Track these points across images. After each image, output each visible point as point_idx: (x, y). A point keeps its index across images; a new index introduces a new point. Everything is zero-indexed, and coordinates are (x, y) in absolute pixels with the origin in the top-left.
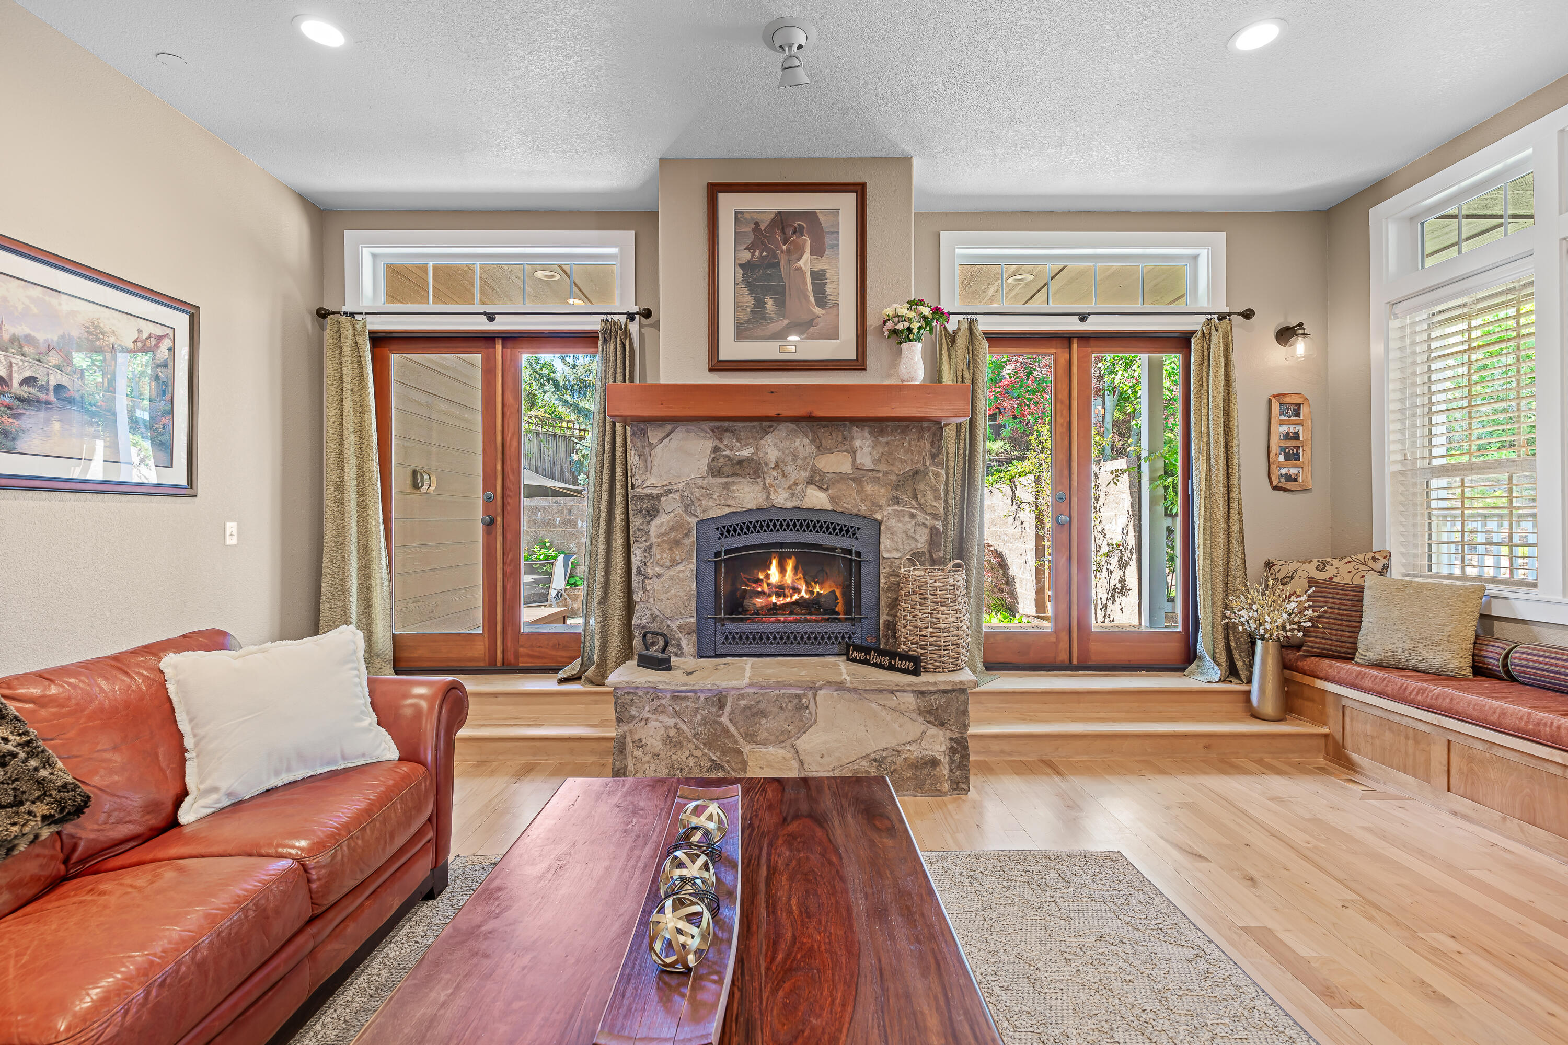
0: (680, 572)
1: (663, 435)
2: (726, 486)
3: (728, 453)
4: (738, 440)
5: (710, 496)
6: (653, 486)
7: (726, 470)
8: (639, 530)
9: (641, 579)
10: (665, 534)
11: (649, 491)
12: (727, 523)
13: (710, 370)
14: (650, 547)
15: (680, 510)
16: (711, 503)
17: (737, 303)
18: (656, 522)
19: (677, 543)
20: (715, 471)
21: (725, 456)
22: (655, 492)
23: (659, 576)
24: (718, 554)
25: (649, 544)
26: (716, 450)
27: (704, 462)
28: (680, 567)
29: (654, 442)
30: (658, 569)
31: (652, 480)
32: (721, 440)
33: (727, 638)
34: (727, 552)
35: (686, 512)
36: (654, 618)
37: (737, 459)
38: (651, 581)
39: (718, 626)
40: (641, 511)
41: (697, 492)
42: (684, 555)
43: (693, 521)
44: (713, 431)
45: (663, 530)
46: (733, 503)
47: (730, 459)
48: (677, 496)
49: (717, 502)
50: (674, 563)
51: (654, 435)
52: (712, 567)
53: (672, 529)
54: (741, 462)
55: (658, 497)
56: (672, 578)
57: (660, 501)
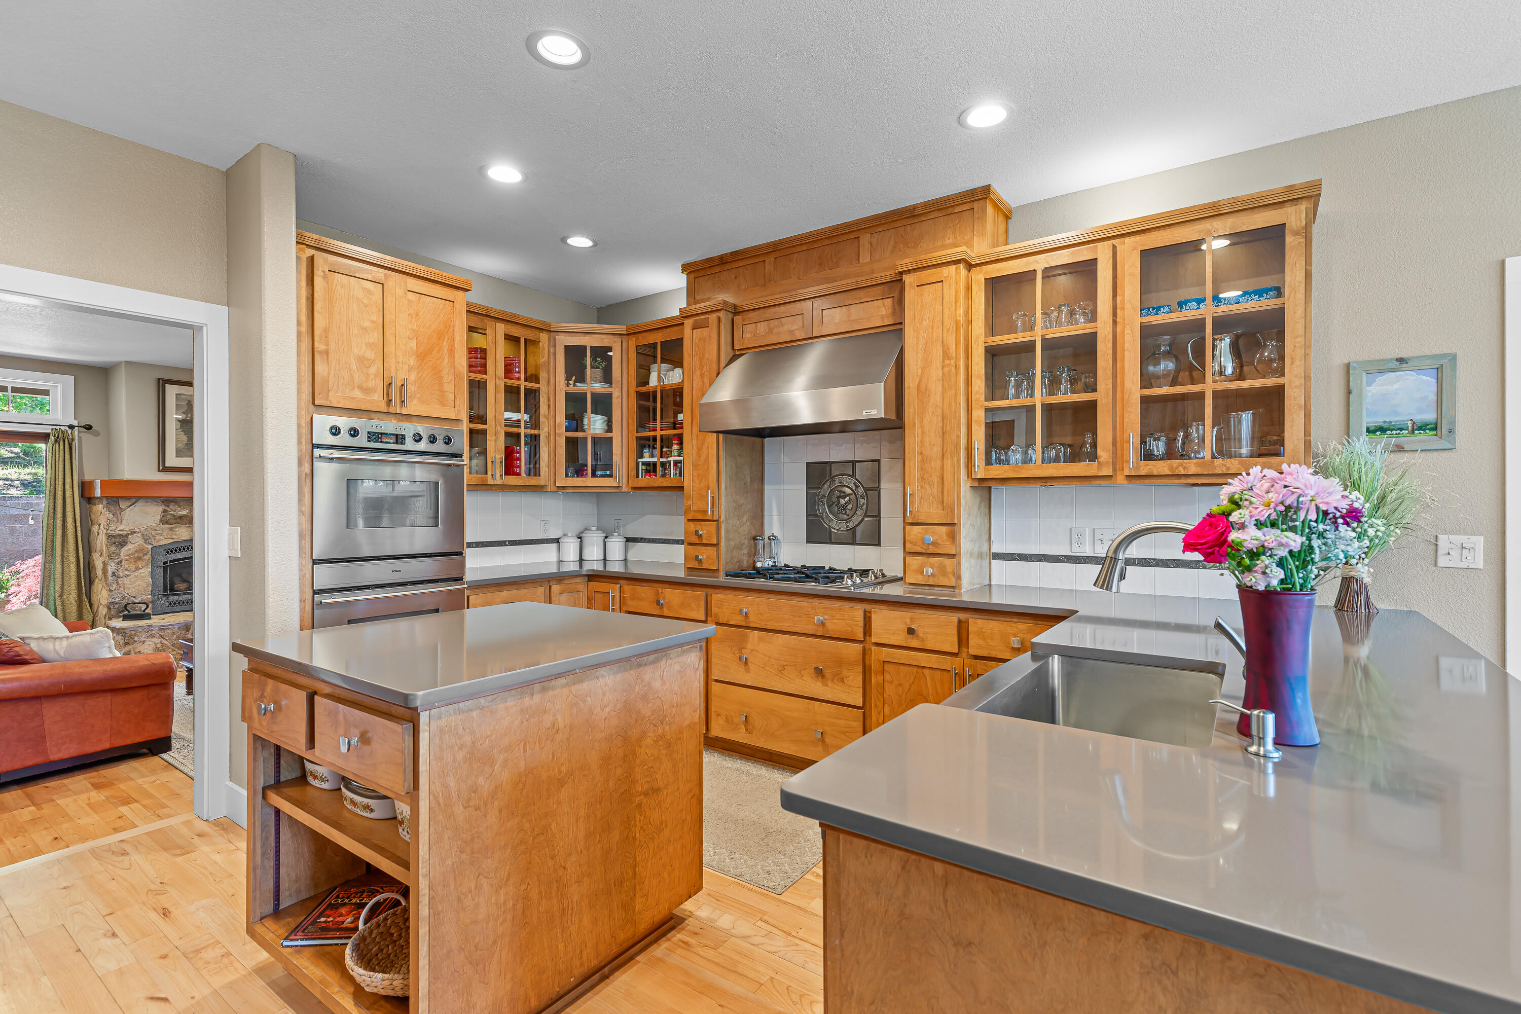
0: (141, 573)
1: (130, 504)
2: (171, 529)
3: (172, 512)
4: (178, 506)
5: (161, 534)
6: (123, 530)
7: (171, 521)
8: (113, 553)
9: (115, 578)
10: (132, 554)
11: (120, 533)
12: (171, 547)
13: (159, 471)
14: (121, 561)
15: (141, 542)
16: (162, 537)
17: (177, 439)
18: (126, 548)
19: (140, 558)
20: (164, 521)
21: (171, 514)
22: (125, 533)
23: (127, 576)
24: (165, 563)
25: (120, 560)
26: (165, 511)
27: (157, 518)
28: (141, 571)
29: (123, 507)
30: (126, 573)
31: (122, 527)
32: (168, 506)
33: (170, 604)
34: (171, 561)
35: (145, 542)
36: (123, 598)
37: (178, 515)
38: (121, 579)
39: (165, 598)
40: (115, 543)
41: (153, 533)
42: (144, 565)
43: (150, 547)
44: (163, 502)
45: (130, 552)
46: (176, 537)
47: (174, 516)
48: (139, 535)
49: (166, 537)
50: (137, 569)
51: (123, 505)
52: (161, 571)
53: (136, 551)
54: (181, 517)
55: (127, 536)
56: (136, 577)
57: (128, 537)
